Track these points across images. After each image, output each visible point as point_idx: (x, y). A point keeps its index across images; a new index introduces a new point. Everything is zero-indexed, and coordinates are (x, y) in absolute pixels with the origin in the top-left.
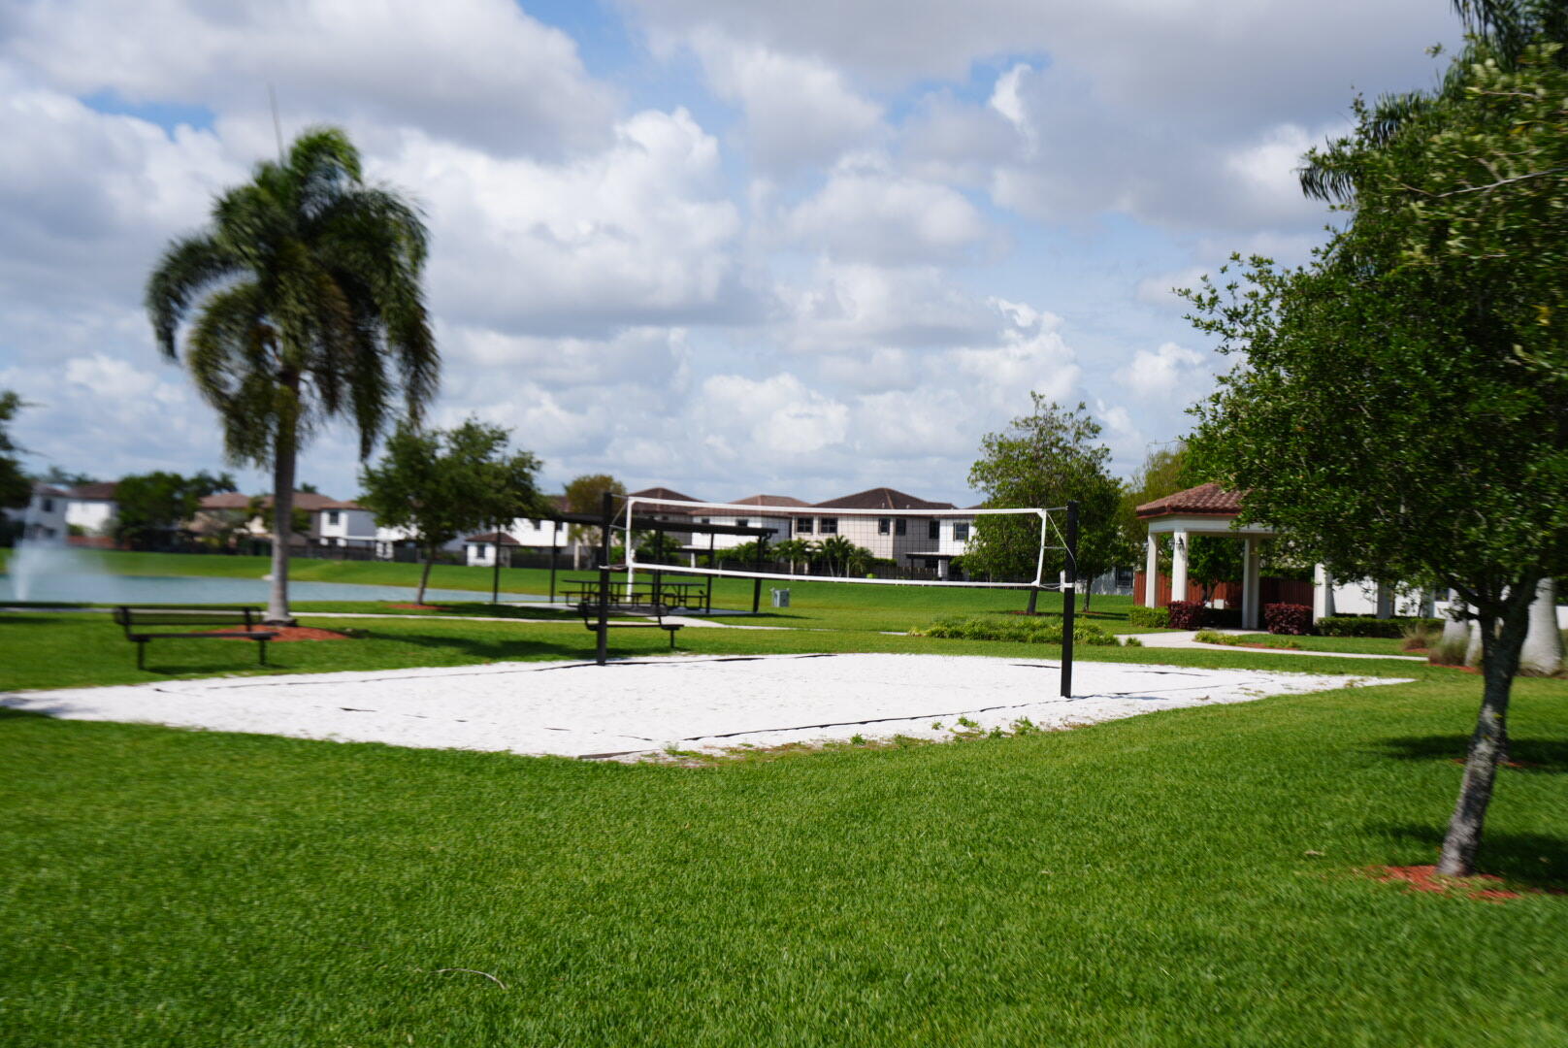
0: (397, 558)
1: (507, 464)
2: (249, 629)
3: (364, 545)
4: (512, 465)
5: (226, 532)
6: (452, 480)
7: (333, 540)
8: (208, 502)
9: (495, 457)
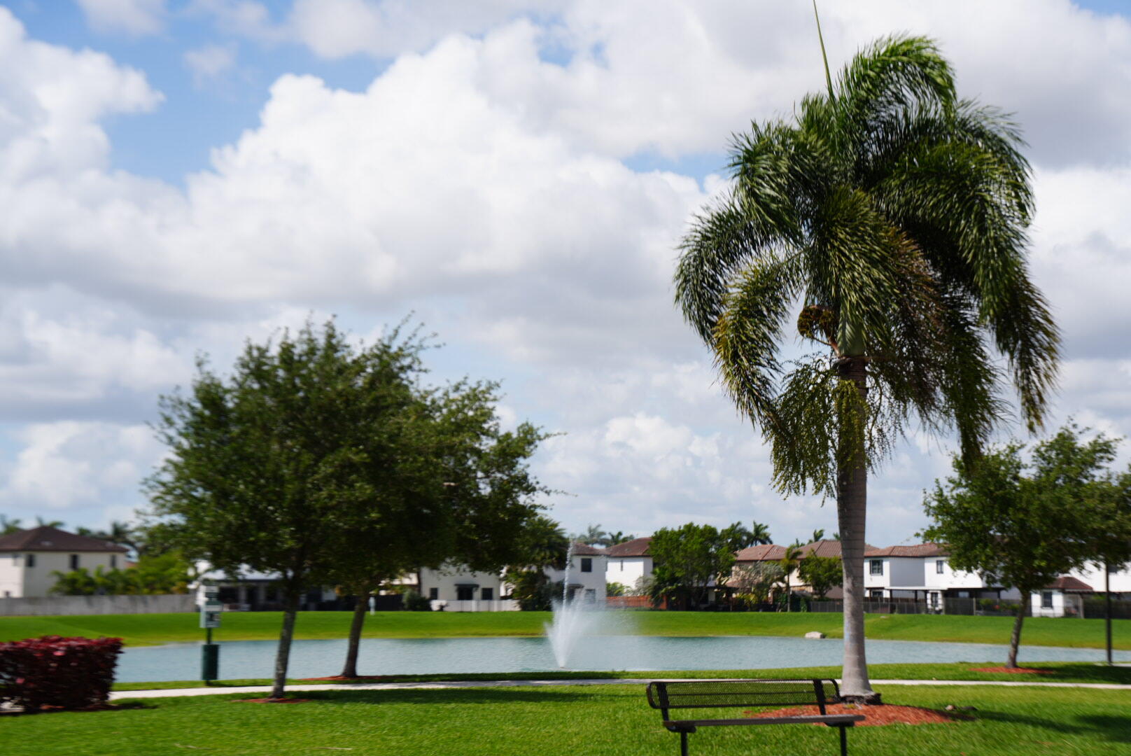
0: (949, 610)
1: (1115, 483)
2: (823, 712)
3: (912, 596)
4: (1121, 484)
5: (764, 587)
6: (1043, 507)
7: (877, 591)
8: (742, 554)
9: (1098, 475)
